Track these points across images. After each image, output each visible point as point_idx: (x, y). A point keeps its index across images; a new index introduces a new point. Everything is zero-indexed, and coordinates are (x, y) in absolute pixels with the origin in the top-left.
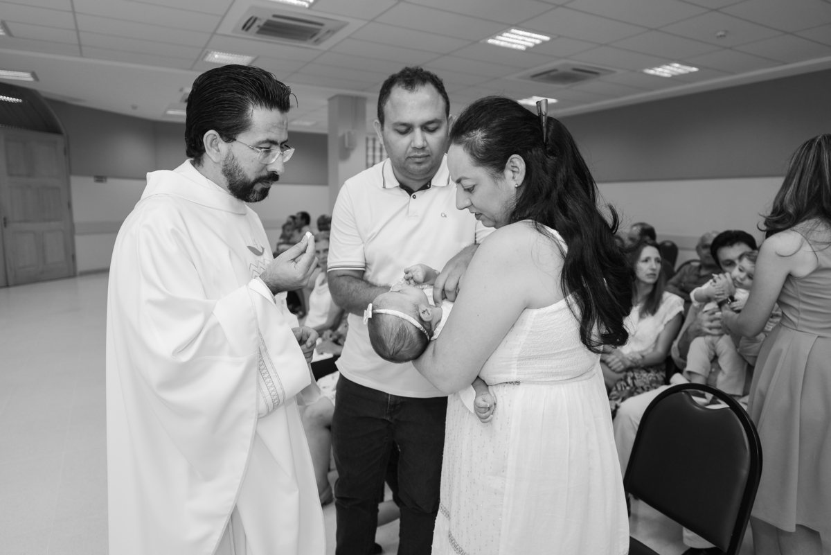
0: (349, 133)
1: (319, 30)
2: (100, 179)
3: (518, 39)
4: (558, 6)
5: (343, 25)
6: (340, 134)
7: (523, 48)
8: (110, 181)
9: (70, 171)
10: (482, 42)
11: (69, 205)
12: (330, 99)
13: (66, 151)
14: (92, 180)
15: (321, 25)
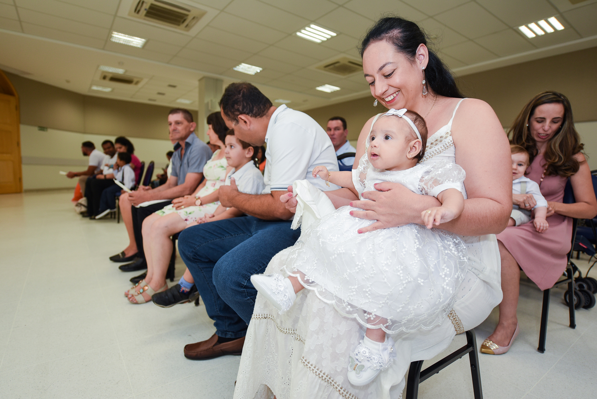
0: (211, 101)
1: (187, 15)
2: (42, 128)
3: (315, 34)
4: (340, 6)
5: (203, 14)
6: (206, 101)
7: (319, 41)
8: (50, 131)
9: (19, 121)
10: (294, 34)
11: (18, 144)
12: (200, 80)
13: (17, 108)
14: (36, 129)
15: (189, 11)
